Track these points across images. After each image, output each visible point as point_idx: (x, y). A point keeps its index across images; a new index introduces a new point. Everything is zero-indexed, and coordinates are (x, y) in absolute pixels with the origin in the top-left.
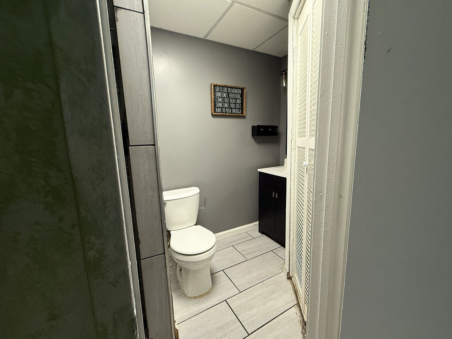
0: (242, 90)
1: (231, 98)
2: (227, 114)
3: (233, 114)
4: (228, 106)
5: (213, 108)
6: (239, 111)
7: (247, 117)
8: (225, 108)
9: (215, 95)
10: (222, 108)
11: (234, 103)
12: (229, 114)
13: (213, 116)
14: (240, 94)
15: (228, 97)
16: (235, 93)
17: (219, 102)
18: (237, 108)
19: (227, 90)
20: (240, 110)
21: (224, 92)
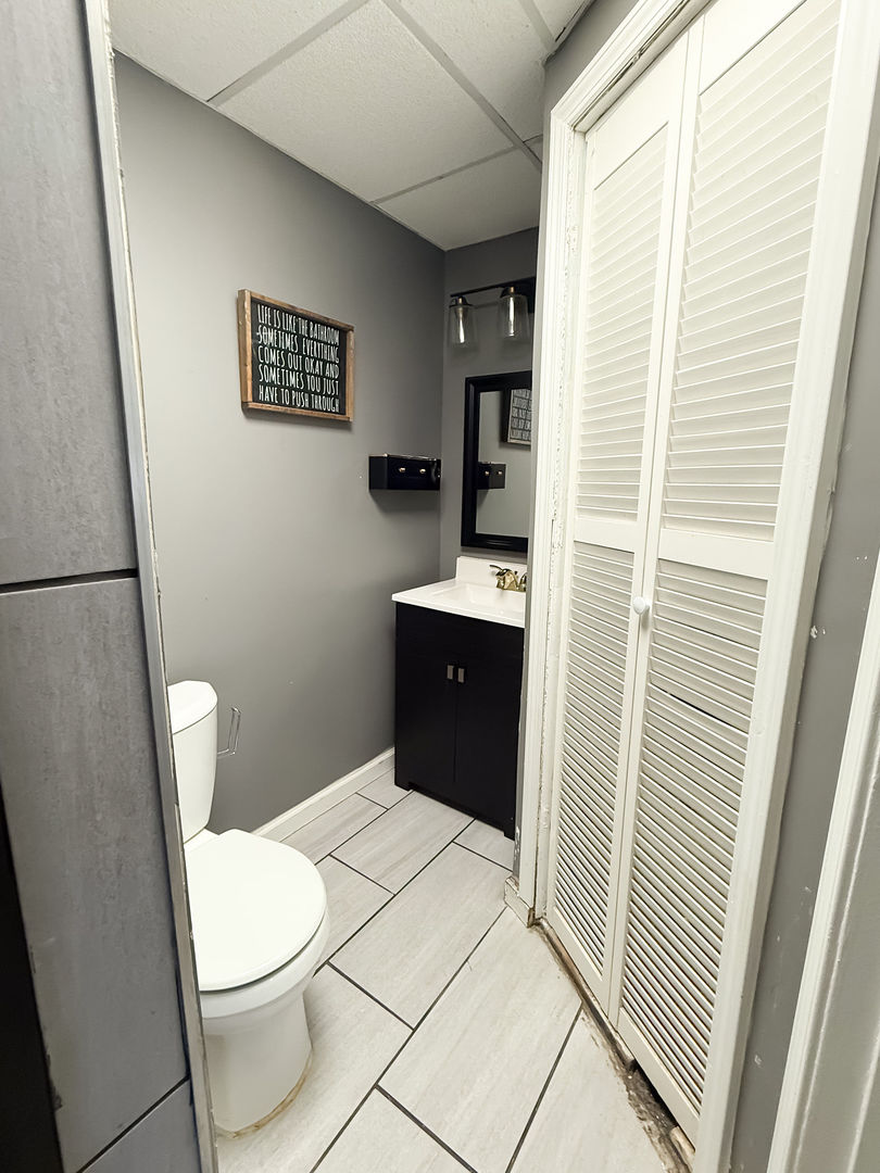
0: (344, 332)
1: (310, 357)
2: (298, 412)
3: (316, 414)
4: (300, 385)
5: (250, 383)
6: (334, 405)
7: (356, 426)
8: (291, 389)
9: (255, 337)
10: (279, 387)
11: (319, 376)
12: (305, 412)
13: (249, 412)
14: (335, 345)
15: (300, 353)
16: (321, 342)
17: (269, 365)
18: (326, 395)
19: (297, 324)
20: (337, 401)
21: (285, 331)
